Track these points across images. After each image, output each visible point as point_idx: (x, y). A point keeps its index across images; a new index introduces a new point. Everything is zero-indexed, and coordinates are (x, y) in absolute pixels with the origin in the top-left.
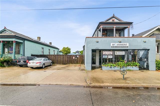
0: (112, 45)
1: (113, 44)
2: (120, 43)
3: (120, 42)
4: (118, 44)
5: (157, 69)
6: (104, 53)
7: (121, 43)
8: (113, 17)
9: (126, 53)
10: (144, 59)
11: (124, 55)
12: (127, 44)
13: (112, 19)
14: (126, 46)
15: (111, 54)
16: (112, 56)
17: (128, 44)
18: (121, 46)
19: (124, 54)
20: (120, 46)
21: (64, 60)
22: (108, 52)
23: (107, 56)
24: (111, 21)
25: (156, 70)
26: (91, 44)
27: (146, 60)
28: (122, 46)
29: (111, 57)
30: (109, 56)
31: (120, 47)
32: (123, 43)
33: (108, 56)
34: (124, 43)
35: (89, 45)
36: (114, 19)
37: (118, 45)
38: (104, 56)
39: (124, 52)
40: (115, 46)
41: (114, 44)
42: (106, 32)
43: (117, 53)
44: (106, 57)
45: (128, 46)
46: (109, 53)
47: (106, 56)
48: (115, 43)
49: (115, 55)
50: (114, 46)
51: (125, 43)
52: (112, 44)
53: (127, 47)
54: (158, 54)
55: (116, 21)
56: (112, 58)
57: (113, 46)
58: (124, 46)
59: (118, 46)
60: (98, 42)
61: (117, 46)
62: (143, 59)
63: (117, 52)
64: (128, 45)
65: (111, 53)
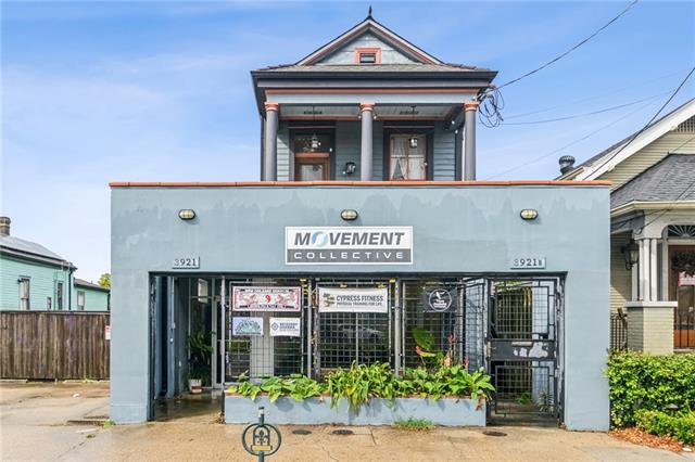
0: (290, 244)
1: (303, 231)
2: (352, 230)
3: (353, 220)
4: (335, 230)
5: (618, 421)
6: (242, 297)
7: (361, 231)
8: (368, 32)
9: (397, 297)
10: (529, 348)
11: (386, 315)
12: (399, 235)
13: (358, 45)
14: (394, 246)
15: (294, 304)
16: (297, 321)
17: (408, 232)
18: (356, 247)
19: (383, 308)
20: (350, 252)
21: (42, 351)
22: (267, 290)
23: (260, 321)
24: (348, 60)
25: (612, 423)
26: (145, 235)
27: (545, 354)
28: (368, 246)
29: (291, 326)
30: (273, 320)
31: (350, 259)
32: (370, 230)
33: (266, 324)
34: (380, 230)
35: (134, 239)
36: (370, 44)
37: (333, 243)
38: (237, 321)
39: (383, 292)
40: (317, 252)
41: (308, 235)
42: (315, 145)
43: (334, 301)
44: (256, 326)
45: (406, 253)
46: (275, 298)
47: (255, 319)
48: (312, 230)
49: (322, 315)
50: (304, 247)
51: (388, 230)
52: (291, 233)
53: (399, 255)
54: (659, 312)
55: (388, 59)
56: (297, 334)
57: (299, 247)
58: (379, 247)
59: (338, 246)
60: (191, 219)
61: (329, 246)
62: (518, 348)
63: (334, 292)
64: (407, 243)
65: (291, 298)
